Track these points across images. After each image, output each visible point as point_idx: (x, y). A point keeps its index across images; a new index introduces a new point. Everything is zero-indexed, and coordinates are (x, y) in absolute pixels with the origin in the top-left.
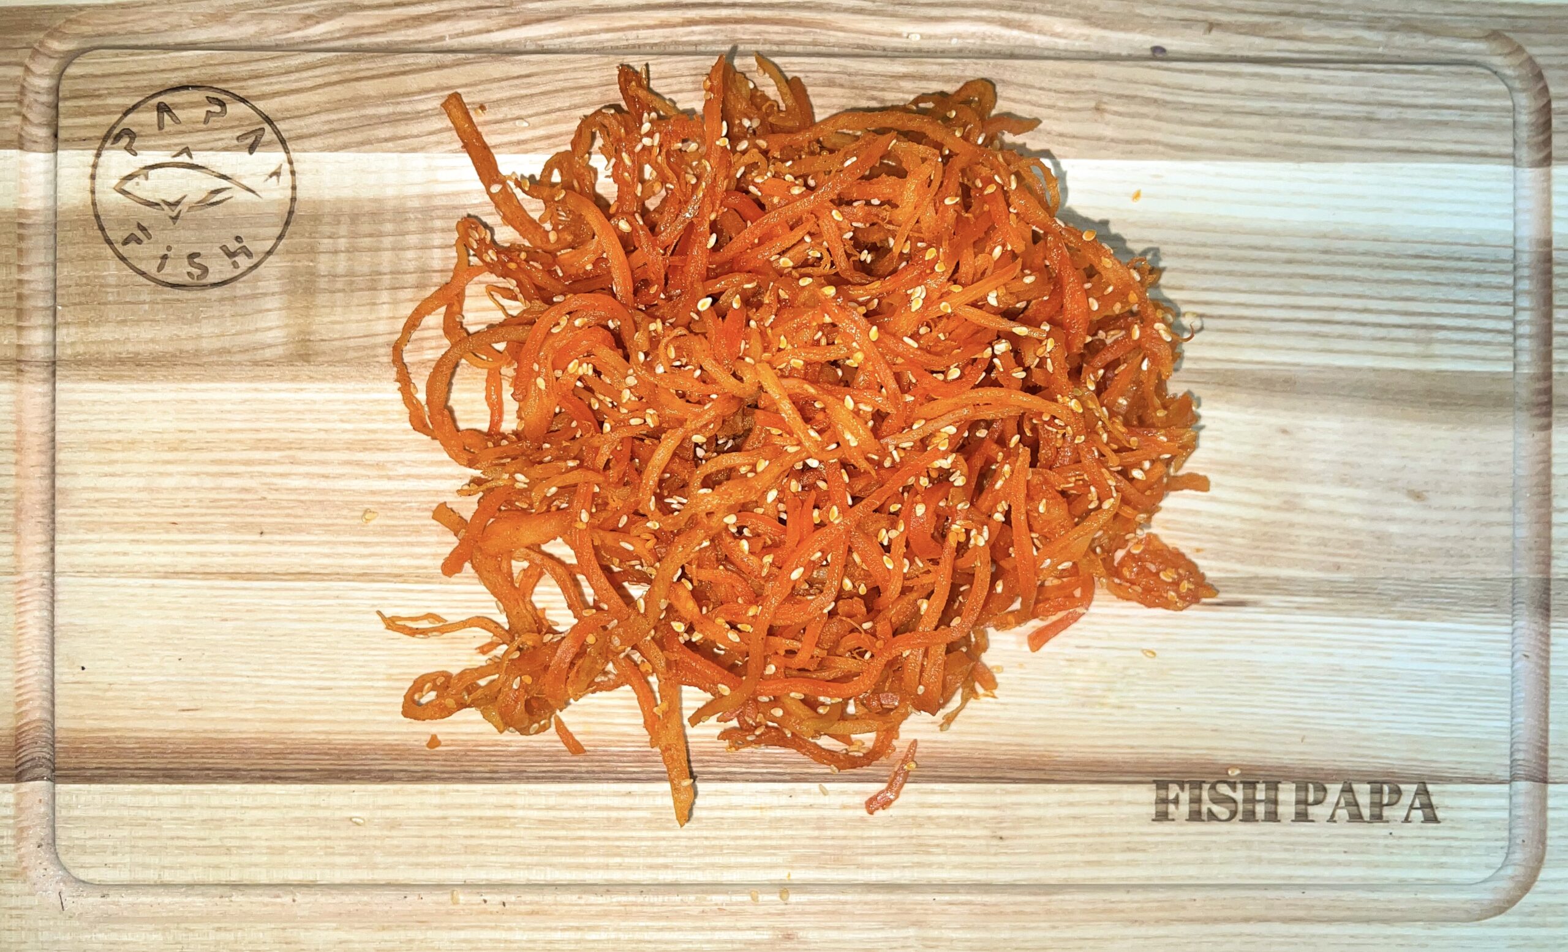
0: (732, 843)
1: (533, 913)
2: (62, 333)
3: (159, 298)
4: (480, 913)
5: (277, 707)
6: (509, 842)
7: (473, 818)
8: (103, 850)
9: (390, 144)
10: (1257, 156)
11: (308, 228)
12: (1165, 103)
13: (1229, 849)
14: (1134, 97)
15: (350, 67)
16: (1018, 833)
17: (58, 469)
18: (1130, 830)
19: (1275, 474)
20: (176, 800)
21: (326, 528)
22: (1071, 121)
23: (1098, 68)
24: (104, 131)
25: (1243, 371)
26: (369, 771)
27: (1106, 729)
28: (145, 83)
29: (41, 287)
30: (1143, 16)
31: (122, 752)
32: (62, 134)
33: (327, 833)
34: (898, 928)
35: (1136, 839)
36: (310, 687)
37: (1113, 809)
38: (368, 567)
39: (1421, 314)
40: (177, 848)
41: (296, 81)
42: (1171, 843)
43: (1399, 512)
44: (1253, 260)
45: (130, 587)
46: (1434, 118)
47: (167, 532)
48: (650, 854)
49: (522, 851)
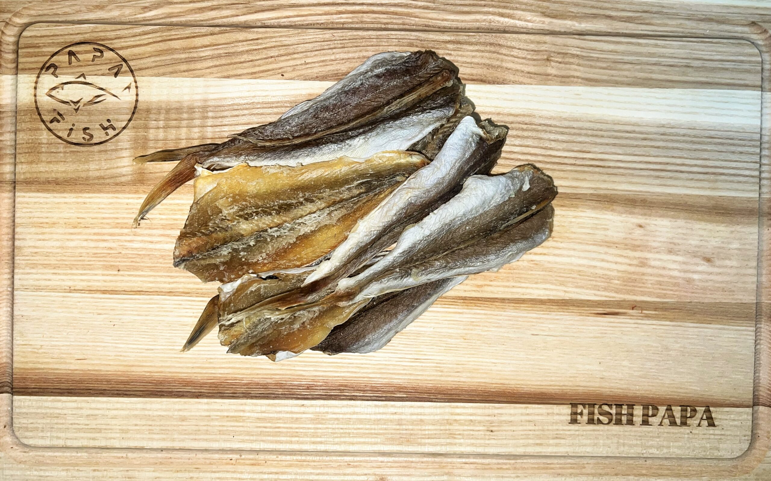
0: (355, 431)
1: (253, 465)
2: (19, 168)
3: (68, 150)
4: (227, 464)
5: (126, 359)
6: (242, 429)
7: (224, 416)
8: (37, 429)
9: (186, 73)
10: (629, 85)
11: (144, 115)
12: (583, 57)
13: (608, 438)
14: (566, 54)
15: (165, 34)
16: (500, 429)
17: (16, 236)
18: (557, 428)
19: (635, 248)
20: (74, 405)
21: (151, 268)
22: (534, 66)
23: (547, 38)
24: (41, 65)
25: (619, 195)
26: (172, 392)
27: (547, 376)
28: (62, 41)
29: (9, 143)
30: (572, 12)
31: (46, 381)
32: (20, 66)
33: (150, 423)
34: (439, 475)
35: (561, 432)
36: (142, 349)
37: (550, 417)
38: (172, 288)
39: (711, 167)
40: (74, 429)
41: (139, 40)
42: (578, 435)
43: (700, 268)
44: (627, 138)
45: (52, 296)
46: (720, 66)
47: (71, 269)
48: (313, 436)
49: (249, 434)
